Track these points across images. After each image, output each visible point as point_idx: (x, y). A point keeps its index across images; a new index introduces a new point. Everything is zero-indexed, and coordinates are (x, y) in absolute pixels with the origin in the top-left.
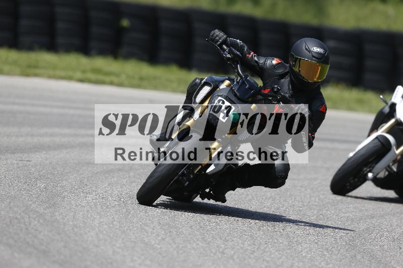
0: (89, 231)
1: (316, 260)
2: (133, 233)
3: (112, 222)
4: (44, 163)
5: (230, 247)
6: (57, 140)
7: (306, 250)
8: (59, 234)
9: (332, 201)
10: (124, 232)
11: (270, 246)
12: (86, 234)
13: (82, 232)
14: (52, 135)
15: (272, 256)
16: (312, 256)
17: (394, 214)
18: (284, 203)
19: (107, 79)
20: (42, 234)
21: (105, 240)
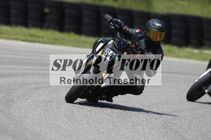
0: (28, 119)
1: (147, 134)
2: (51, 120)
3: (40, 114)
4: (4, 83)
5: (101, 127)
6: (11, 71)
7: (141, 129)
8: (12, 121)
9: (155, 103)
10: (46, 119)
11: (123, 127)
12: (26, 121)
13: (24, 119)
14: (8, 69)
15: (124, 132)
16: (145, 132)
17: (187, 110)
18: (130, 104)
19: (37, 40)
20: (3, 121)
21: (36, 124)
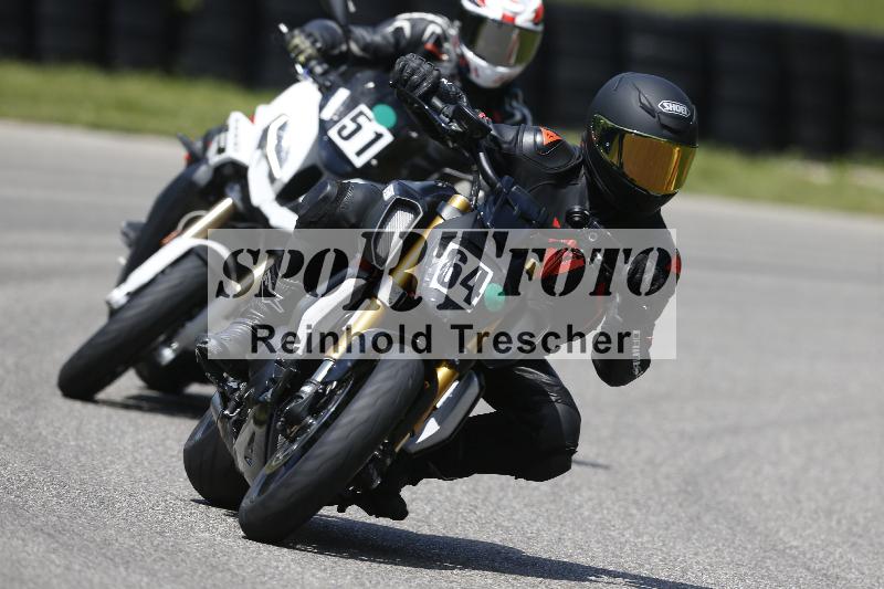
0: (112, 462)
1: (614, 526)
3: (163, 440)
5: (422, 496)
7: (590, 503)
11: (511, 495)
12: (105, 467)
13: (95, 462)
15: (516, 517)
16: (604, 518)
